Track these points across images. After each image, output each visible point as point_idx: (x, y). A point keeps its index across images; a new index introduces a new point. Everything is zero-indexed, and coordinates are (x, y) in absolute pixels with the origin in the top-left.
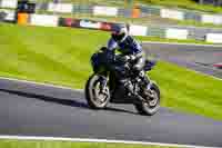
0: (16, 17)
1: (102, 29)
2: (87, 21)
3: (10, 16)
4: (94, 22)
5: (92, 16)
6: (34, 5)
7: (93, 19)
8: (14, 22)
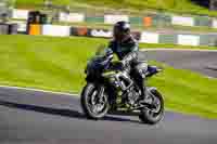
2: (98, 30)
4: (106, 31)
7: (105, 28)
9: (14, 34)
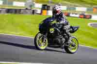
0: (42, 12)
1: (80, 17)
2: (73, 14)
3: (39, 11)
4: (76, 14)
5: (75, 11)
6: (49, 7)
7: (76, 13)
8: (41, 14)
9: (35, 14)
